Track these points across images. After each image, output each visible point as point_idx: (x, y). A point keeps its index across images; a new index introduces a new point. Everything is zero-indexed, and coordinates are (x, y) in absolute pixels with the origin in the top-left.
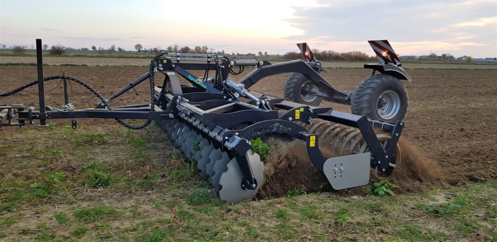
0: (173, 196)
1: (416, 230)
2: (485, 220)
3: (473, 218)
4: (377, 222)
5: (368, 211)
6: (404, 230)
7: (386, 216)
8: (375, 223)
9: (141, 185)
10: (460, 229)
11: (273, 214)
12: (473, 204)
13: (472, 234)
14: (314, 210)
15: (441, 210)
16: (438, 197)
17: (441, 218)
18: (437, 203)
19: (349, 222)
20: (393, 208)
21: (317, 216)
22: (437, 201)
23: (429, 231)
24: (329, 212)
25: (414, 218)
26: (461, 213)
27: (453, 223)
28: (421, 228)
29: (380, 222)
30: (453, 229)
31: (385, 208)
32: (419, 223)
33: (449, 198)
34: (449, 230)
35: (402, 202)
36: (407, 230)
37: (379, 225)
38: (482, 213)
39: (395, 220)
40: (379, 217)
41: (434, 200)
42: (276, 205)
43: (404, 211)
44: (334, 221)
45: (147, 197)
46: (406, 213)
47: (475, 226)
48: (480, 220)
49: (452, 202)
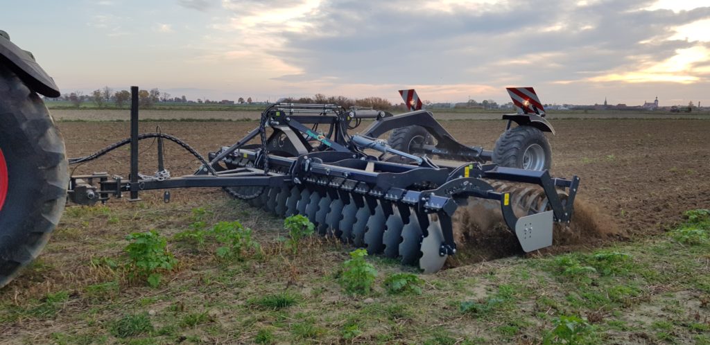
0: (90, 326)
1: (449, 338)
2: (534, 315)
3: (520, 314)
4: (397, 332)
5: (386, 318)
6: (433, 340)
7: (410, 323)
8: (395, 335)
9: (36, 312)
10: (503, 331)
11: (251, 338)
12: (519, 295)
13: (518, 337)
14: (312, 324)
15: (480, 307)
16: (476, 290)
17: (480, 319)
18: (476, 298)
19: (360, 337)
20: (418, 311)
21: (316, 333)
22: (475, 295)
23: (465, 338)
24: (333, 326)
25: (446, 321)
26: (505, 308)
27: (494, 324)
28: (455, 334)
29: (401, 333)
30: (494, 333)
31: (409, 311)
32: (453, 329)
33: (490, 290)
34: (489, 334)
35: (431, 301)
36: (437, 339)
37: (401, 336)
38: (529, 306)
39: (422, 327)
40: (401, 326)
41: (472, 294)
42: (254, 324)
43: (433, 314)
44: (338, 338)
45: (45, 331)
46: (436, 316)
47: (522, 324)
48: (527, 316)
49: (494, 295)
